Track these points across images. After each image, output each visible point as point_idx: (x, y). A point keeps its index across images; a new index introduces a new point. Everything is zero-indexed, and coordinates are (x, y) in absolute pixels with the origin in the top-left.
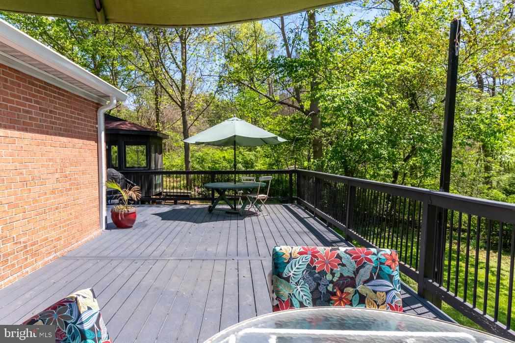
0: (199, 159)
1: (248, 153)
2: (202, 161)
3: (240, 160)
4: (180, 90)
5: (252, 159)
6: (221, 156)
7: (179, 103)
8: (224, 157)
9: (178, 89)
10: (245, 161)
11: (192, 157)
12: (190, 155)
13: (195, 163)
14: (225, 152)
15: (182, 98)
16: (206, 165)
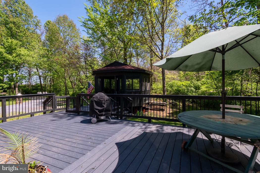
0: (170, 85)
1: (197, 82)
2: (171, 86)
3: (193, 86)
4: (161, 50)
5: (199, 85)
6: (181, 84)
7: (160, 57)
8: (183, 84)
9: (159, 49)
10: (195, 86)
11: (167, 84)
12: (166, 83)
13: (168, 87)
14: (183, 82)
15: (161, 54)
16: (174, 88)
